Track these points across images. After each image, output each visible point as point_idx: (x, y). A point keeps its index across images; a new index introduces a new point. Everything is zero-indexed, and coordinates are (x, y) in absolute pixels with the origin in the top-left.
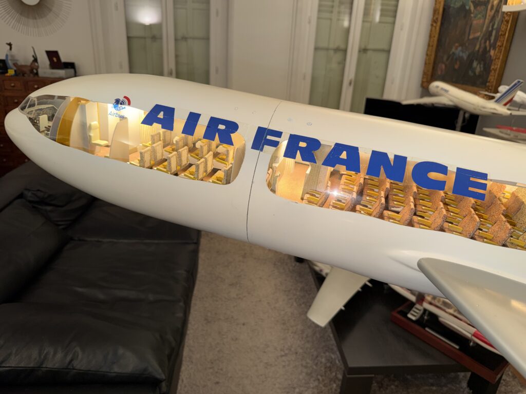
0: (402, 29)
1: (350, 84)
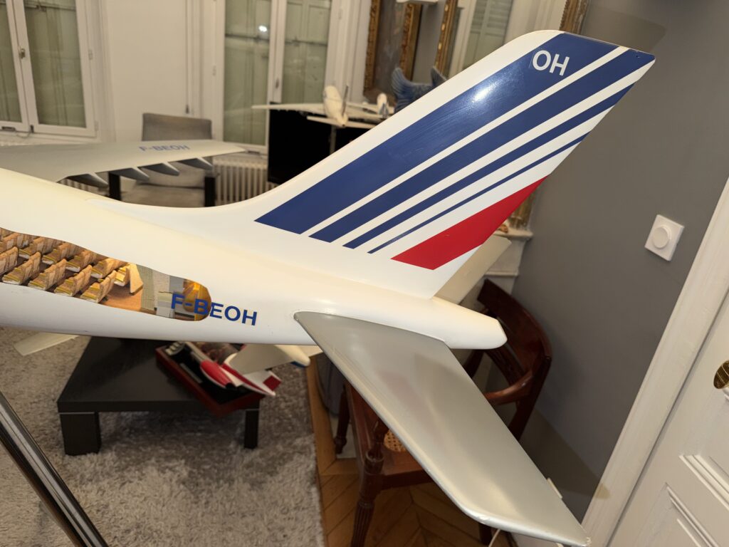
0: (340, 18)
1: (277, 85)
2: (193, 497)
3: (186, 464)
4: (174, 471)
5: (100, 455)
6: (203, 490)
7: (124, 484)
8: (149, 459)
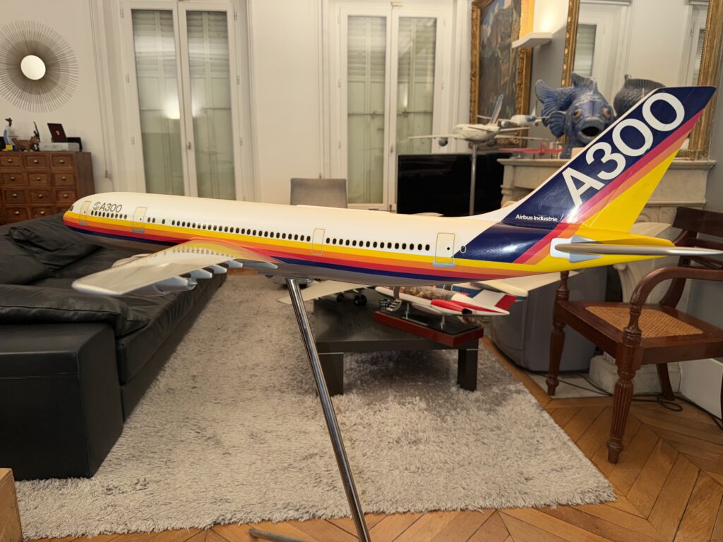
1: (392, 151)
2: (439, 420)
3: (421, 399)
4: (413, 404)
5: (344, 395)
6: (446, 415)
7: (376, 412)
8: (387, 397)
